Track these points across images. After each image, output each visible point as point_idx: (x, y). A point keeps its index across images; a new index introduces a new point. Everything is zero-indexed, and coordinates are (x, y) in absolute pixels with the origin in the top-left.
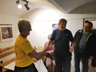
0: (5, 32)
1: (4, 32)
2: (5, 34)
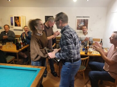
0: (80, 24)
2: (80, 26)
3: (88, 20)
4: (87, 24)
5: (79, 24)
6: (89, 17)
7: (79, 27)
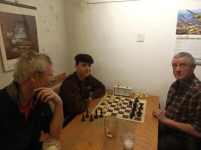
0: (14, 33)
1: (11, 34)
2: (14, 41)
3: (34, 17)
4: (35, 32)
5: (9, 34)
6: (35, 8)
7: (13, 46)
